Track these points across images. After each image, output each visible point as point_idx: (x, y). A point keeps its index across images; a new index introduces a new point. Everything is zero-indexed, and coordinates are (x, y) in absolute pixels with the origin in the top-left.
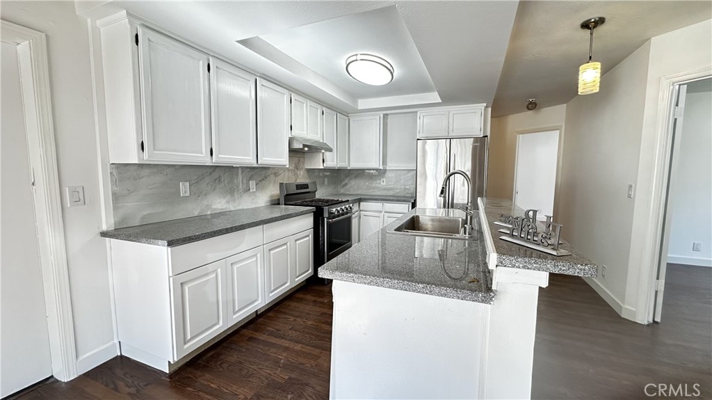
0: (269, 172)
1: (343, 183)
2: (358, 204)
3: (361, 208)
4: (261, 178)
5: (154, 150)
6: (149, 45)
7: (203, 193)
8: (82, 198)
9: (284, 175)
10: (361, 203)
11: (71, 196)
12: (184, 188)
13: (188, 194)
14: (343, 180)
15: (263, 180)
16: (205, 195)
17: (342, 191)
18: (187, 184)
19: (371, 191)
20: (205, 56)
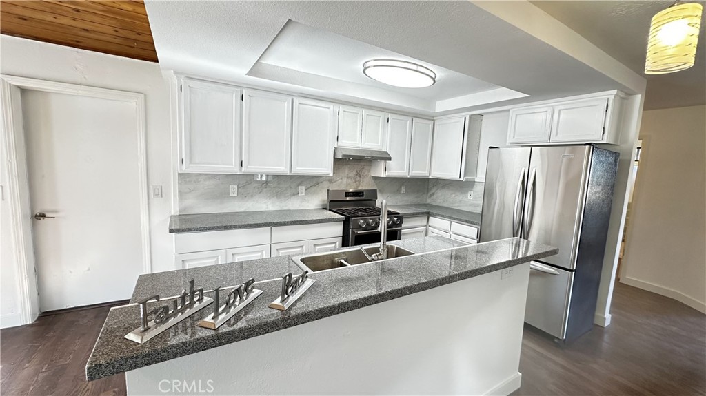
0: (321, 179)
1: (430, 193)
2: (426, 218)
3: (430, 224)
4: (312, 184)
5: (191, 163)
6: (190, 90)
7: (250, 194)
8: (160, 193)
9: (341, 182)
10: (430, 218)
11: (154, 191)
12: (233, 190)
13: (236, 195)
14: (431, 189)
15: (314, 185)
16: (252, 196)
17: (429, 201)
18: (236, 187)
19: (457, 204)
20: (239, 89)
